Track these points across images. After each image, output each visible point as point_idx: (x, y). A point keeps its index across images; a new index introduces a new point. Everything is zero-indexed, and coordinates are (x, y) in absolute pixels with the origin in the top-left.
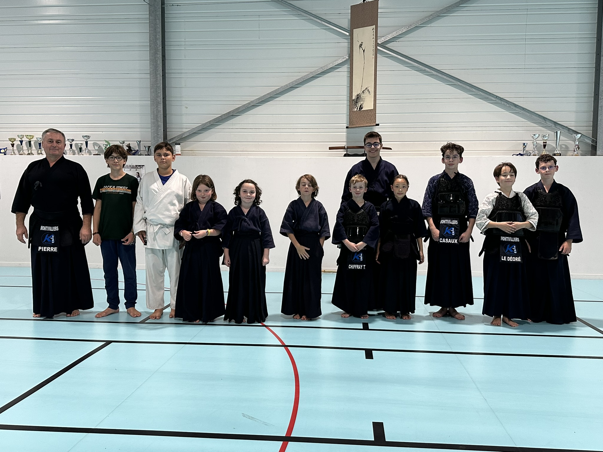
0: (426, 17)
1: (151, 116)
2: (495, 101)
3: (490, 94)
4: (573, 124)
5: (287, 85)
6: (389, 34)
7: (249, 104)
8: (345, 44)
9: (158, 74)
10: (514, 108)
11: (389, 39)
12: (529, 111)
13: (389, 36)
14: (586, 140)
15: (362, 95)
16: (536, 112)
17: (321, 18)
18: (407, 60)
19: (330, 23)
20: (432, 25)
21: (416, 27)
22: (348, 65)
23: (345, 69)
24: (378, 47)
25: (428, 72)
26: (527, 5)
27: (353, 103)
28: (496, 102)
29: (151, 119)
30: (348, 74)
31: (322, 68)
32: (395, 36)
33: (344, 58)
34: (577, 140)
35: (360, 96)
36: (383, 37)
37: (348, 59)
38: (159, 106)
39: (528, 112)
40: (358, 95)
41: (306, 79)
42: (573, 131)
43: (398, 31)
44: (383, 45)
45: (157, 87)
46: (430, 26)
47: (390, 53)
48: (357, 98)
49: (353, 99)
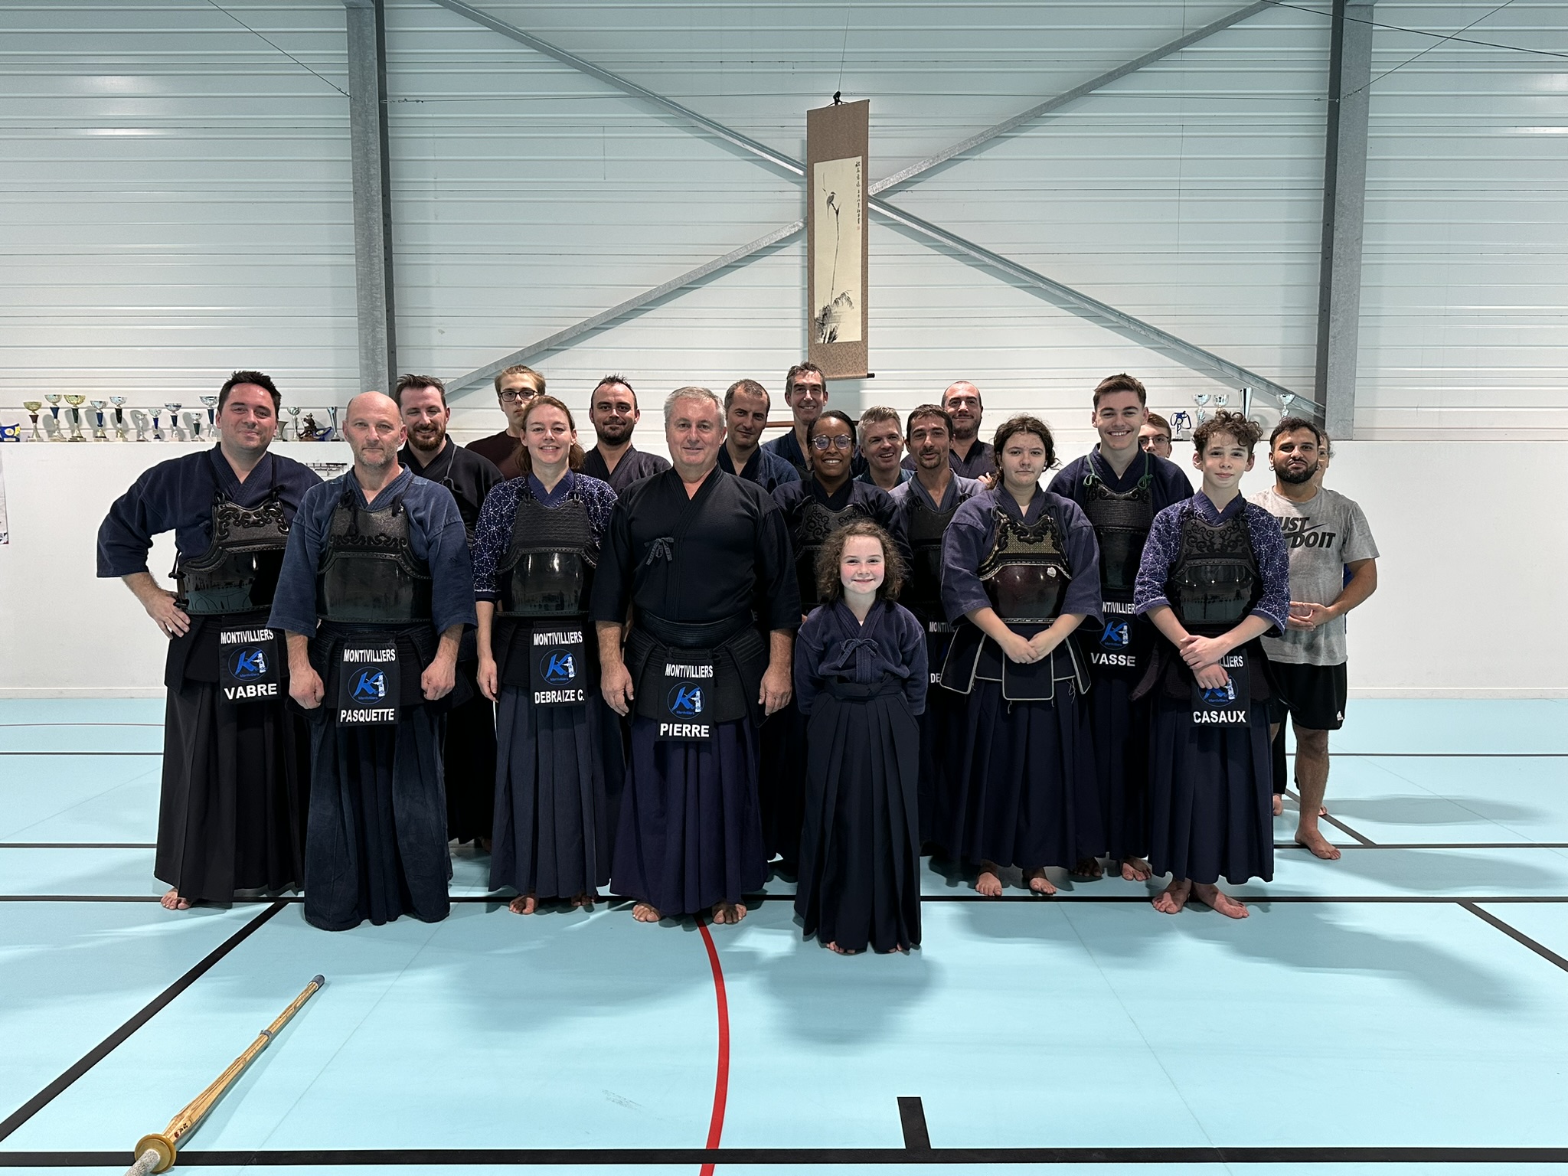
0: (970, 140)
1: (360, 353)
2: (1117, 322)
3: (1106, 308)
4: (1277, 371)
5: (669, 284)
6: (891, 175)
7: (585, 325)
8: (795, 194)
9: (374, 257)
10: (1156, 338)
11: (891, 185)
12: (1188, 344)
13: (892, 180)
14: (1302, 406)
15: (835, 309)
16: (1199, 347)
17: (744, 137)
18: (930, 233)
19: (762, 148)
20: (983, 155)
21: (948, 160)
22: (804, 242)
23: (797, 248)
24: (869, 204)
25: (975, 259)
26: (1183, 117)
27: (816, 326)
28: (1118, 325)
29: (361, 358)
30: (803, 261)
31: (747, 248)
32: (903, 179)
33: (794, 226)
34: (1285, 407)
35: (831, 310)
36: (880, 180)
37: (803, 228)
38: (379, 329)
39: (1184, 347)
40: (825, 309)
41: (712, 270)
42: (1278, 387)
43: (910, 168)
44: (878, 199)
45: (372, 285)
46: (979, 159)
47: (895, 217)
48: (824, 316)
49: (816, 317)
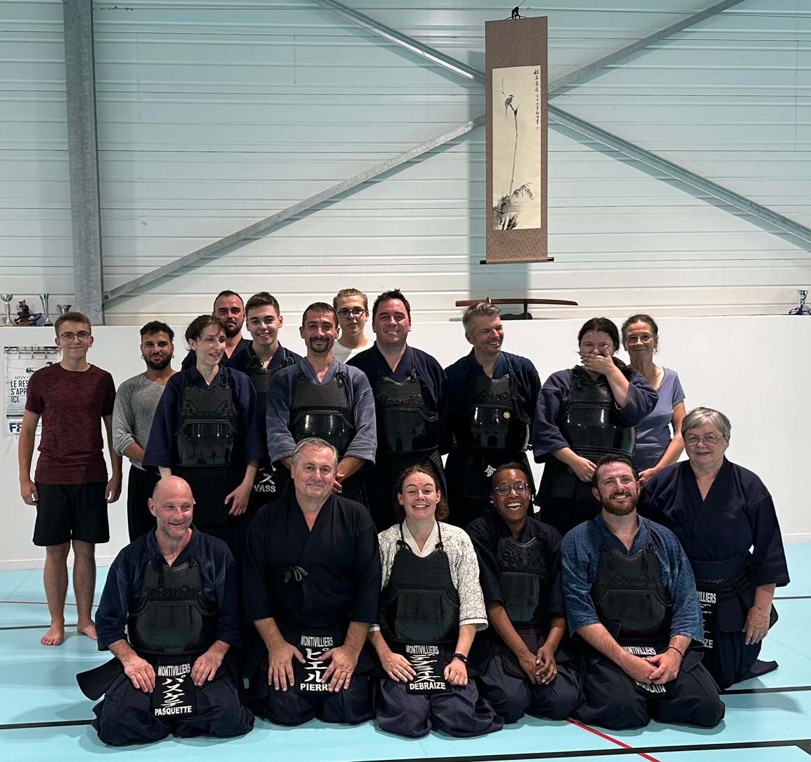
0: (622, 50)
1: (74, 243)
2: (749, 211)
7: (279, 216)
9: (87, 153)
10: (782, 225)
15: (514, 200)
17: (423, 45)
20: (631, 65)
21: (602, 68)
22: (479, 140)
25: (626, 155)
26: (799, 33)
29: (74, 248)
31: (426, 145)
35: (510, 200)
37: (478, 127)
38: (91, 221)
40: (503, 199)
45: (85, 180)
48: (502, 205)
49: (494, 206)
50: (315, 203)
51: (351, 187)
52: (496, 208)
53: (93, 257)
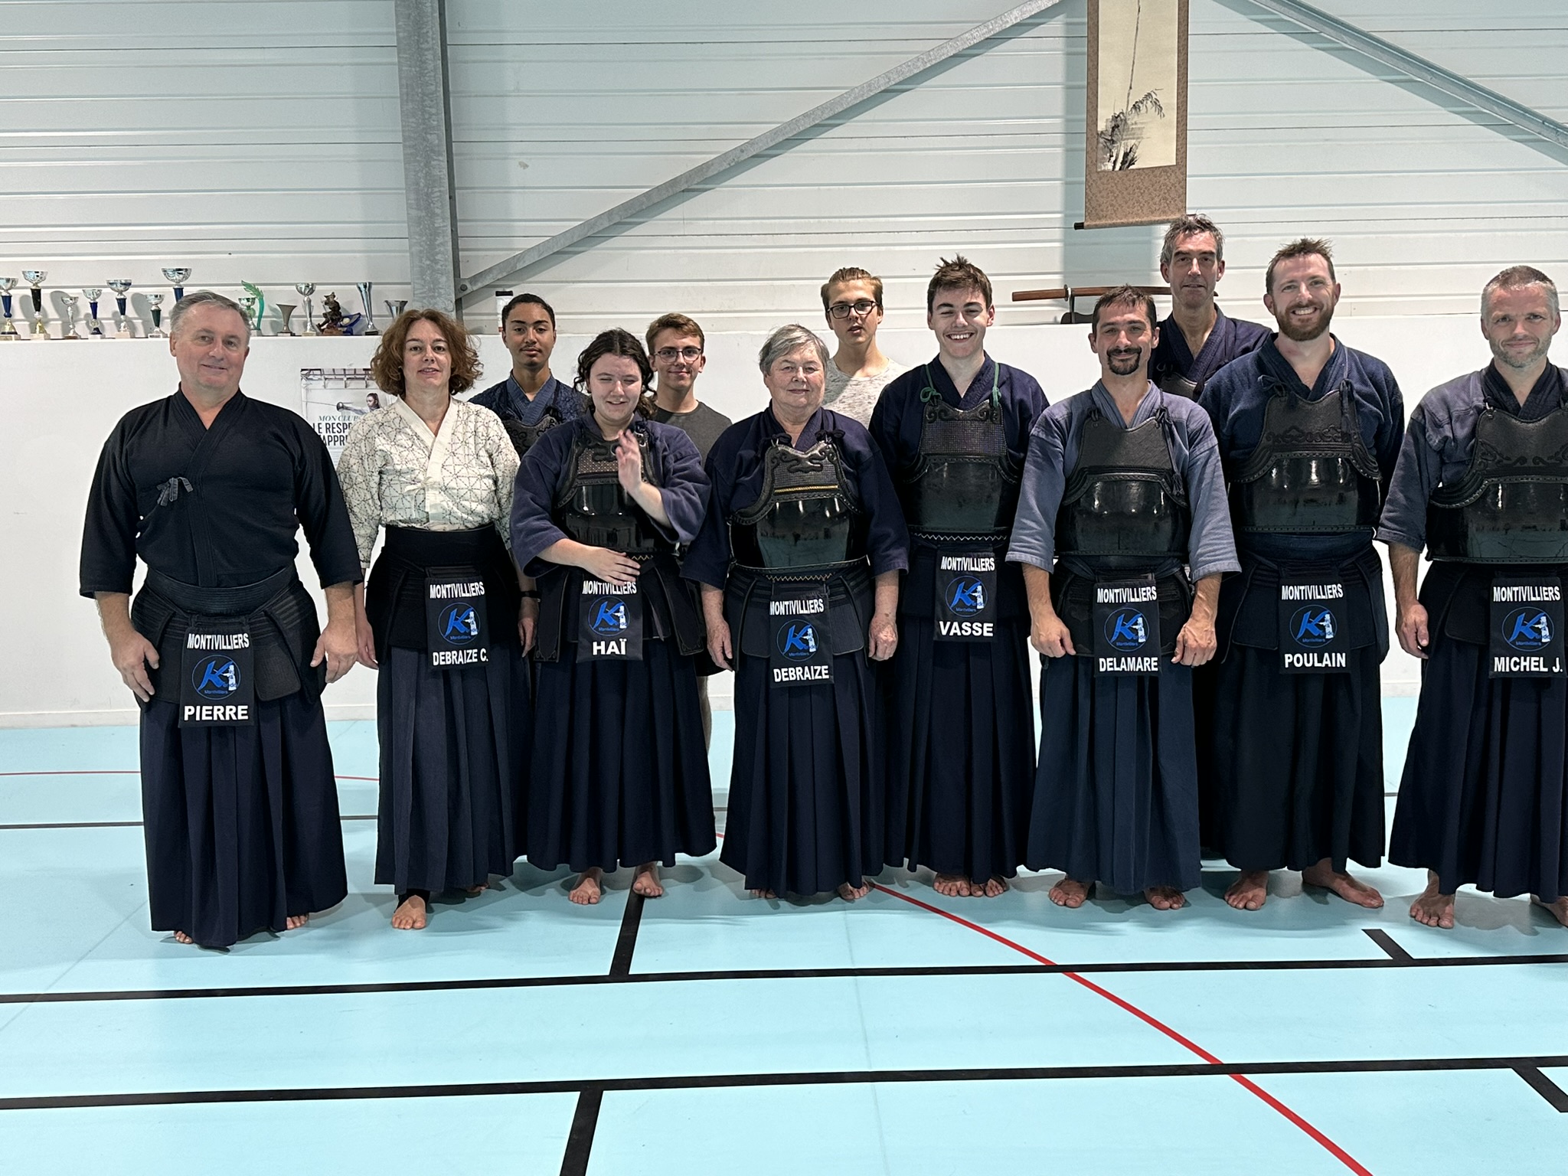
1: (407, 200)
5: (870, 85)
7: (742, 151)
9: (428, 50)
15: (1133, 119)
22: (1073, 17)
23: (1059, 26)
27: (1101, 145)
29: (409, 206)
31: (988, 27)
35: (1125, 120)
38: (436, 162)
40: (1116, 118)
41: (934, 62)
45: (424, 94)
48: (1113, 129)
49: (1100, 129)
50: (801, 129)
51: (861, 99)
52: (1102, 132)
53: (438, 223)
